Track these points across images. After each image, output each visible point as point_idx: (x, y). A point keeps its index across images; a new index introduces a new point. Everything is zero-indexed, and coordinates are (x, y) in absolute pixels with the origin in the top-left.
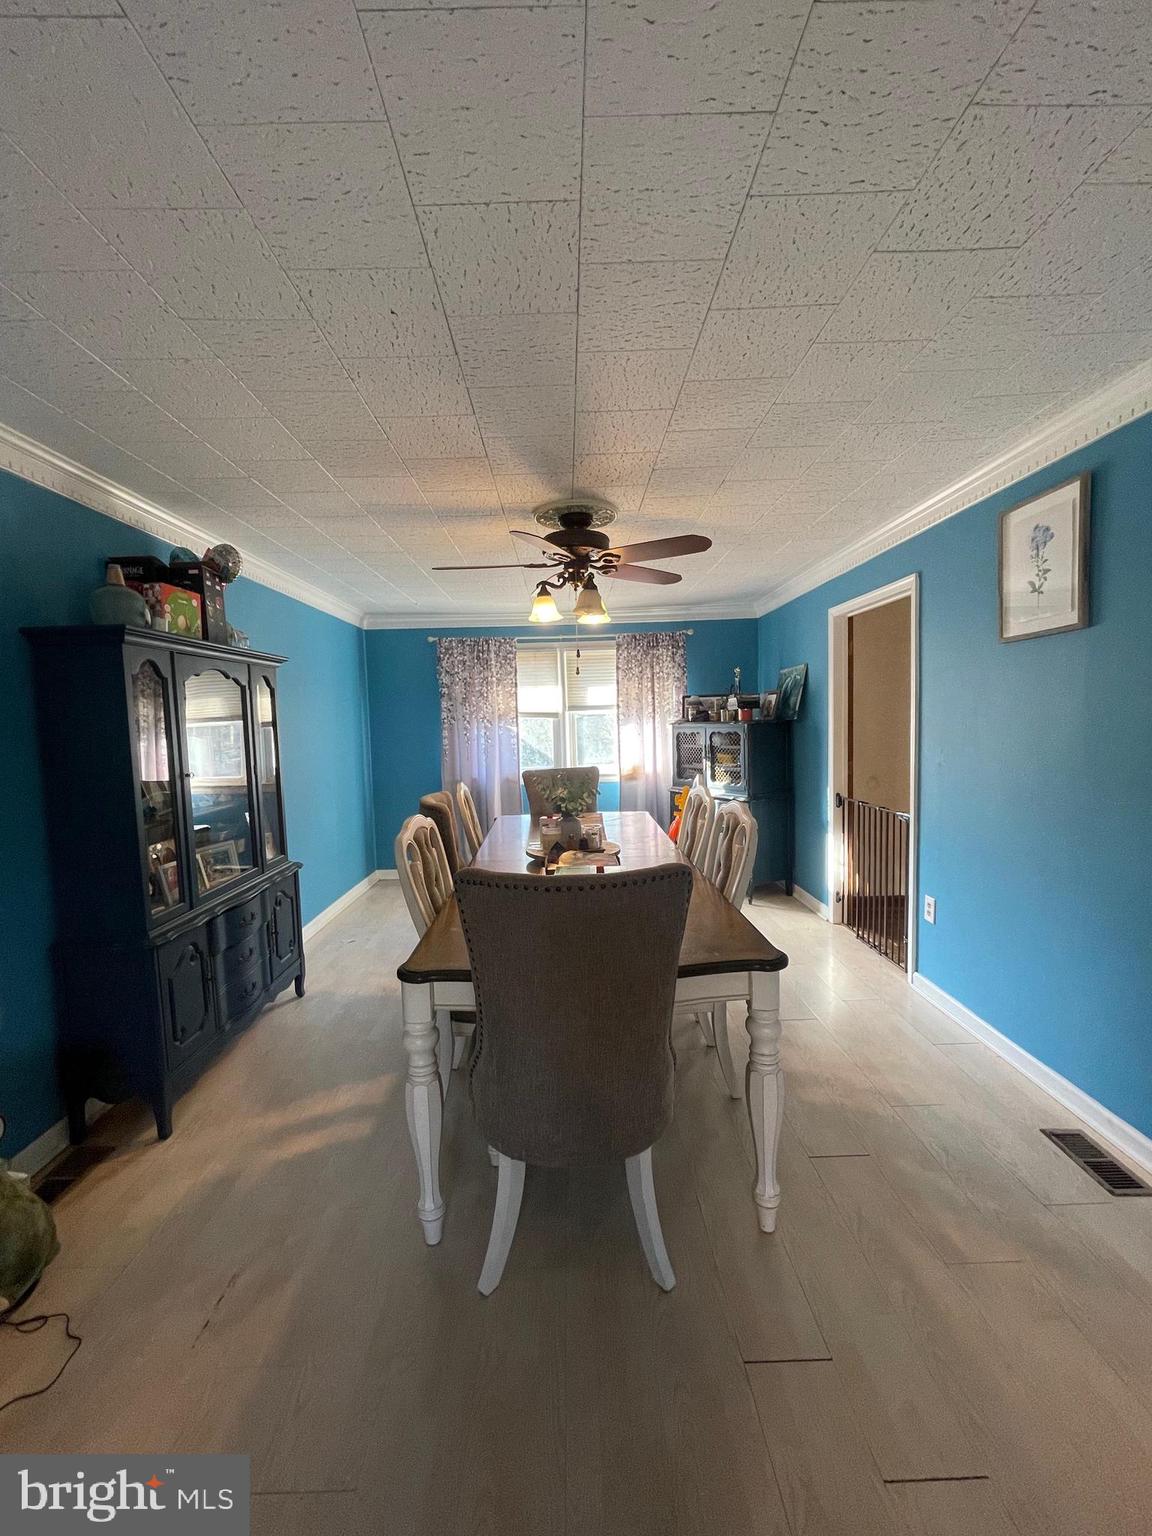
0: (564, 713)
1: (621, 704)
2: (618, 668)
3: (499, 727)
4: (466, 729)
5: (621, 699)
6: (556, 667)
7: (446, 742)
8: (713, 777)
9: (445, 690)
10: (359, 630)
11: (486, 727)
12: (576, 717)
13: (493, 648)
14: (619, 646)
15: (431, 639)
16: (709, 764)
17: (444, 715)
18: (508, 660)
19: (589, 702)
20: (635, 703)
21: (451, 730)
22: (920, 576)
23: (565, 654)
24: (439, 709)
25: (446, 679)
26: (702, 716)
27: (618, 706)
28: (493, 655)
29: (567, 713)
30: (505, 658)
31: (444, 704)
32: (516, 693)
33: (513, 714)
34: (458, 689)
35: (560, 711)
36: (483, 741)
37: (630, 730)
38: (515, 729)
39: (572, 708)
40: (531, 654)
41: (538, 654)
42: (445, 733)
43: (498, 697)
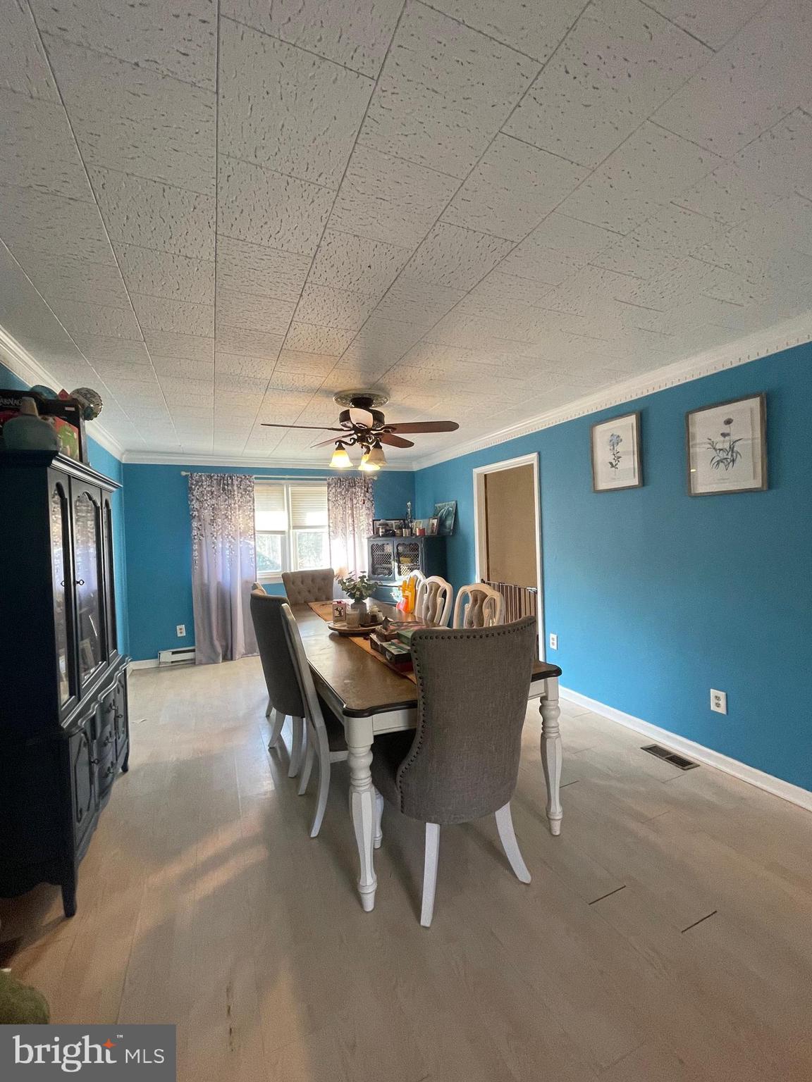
0: (289, 531)
1: (331, 525)
2: (328, 500)
3: (240, 542)
4: (214, 543)
5: (331, 521)
6: (283, 498)
7: (196, 553)
8: (400, 573)
9: (196, 513)
10: (120, 463)
11: (230, 542)
12: (298, 534)
13: (236, 483)
14: (329, 485)
15: (184, 473)
16: (396, 564)
17: (195, 532)
18: (247, 491)
19: (308, 524)
20: (340, 525)
21: (200, 545)
22: (539, 454)
23: (290, 488)
24: (190, 529)
25: (196, 505)
26: (389, 534)
27: (329, 526)
28: (235, 488)
29: (291, 531)
30: (245, 490)
31: (195, 524)
32: (254, 516)
33: (251, 532)
34: (207, 514)
35: (285, 528)
36: (227, 552)
37: (338, 542)
38: (252, 543)
39: (295, 527)
40: (265, 488)
41: (270, 488)
42: (196, 547)
43: (240, 519)
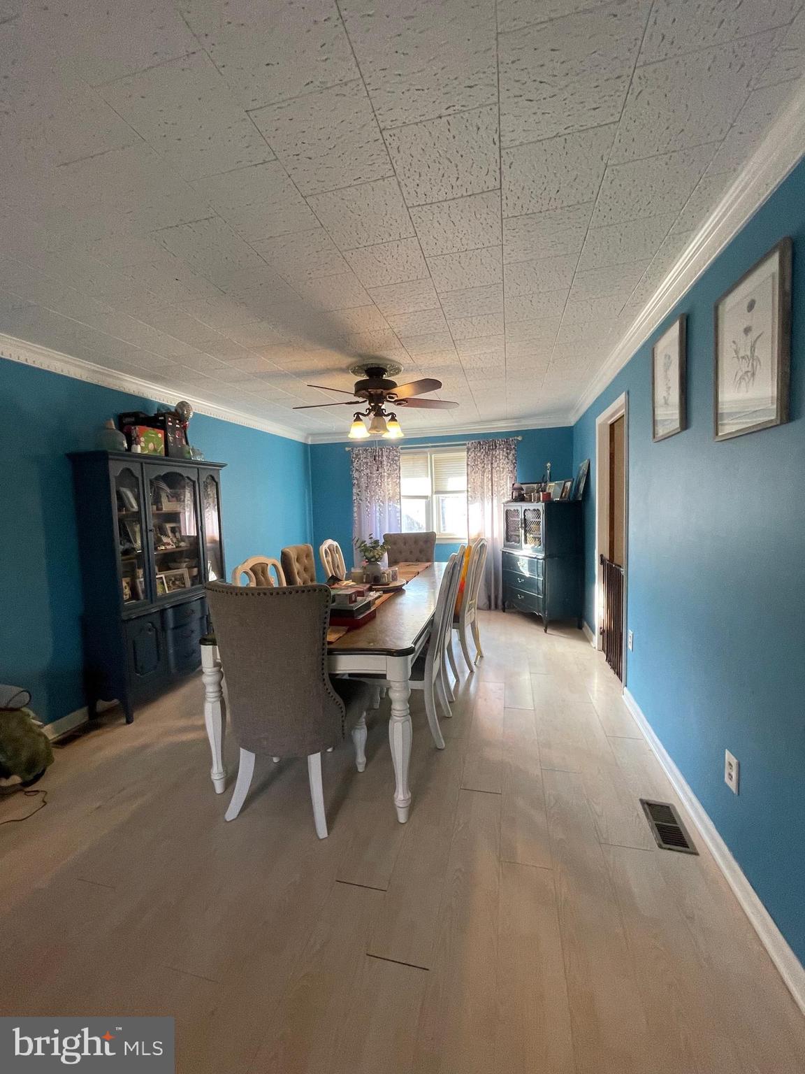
0: (432, 496)
1: (469, 490)
2: (468, 465)
3: (389, 505)
4: (367, 506)
5: (469, 486)
6: (427, 466)
7: (355, 515)
8: (526, 542)
9: (355, 481)
10: (305, 445)
11: (379, 506)
12: (441, 498)
13: (385, 454)
14: (469, 450)
15: (347, 449)
16: (523, 531)
17: (354, 498)
18: (394, 461)
19: (449, 489)
20: (479, 489)
21: (359, 507)
22: (628, 393)
23: (433, 456)
24: (351, 494)
25: (356, 475)
26: (520, 498)
27: (468, 491)
28: (385, 458)
29: (434, 496)
30: (393, 460)
31: (355, 491)
32: (399, 483)
33: (398, 497)
34: (363, 480)
35: (430, 495)
36: (378, 514)
37: (475, 507)
38: (399, 506)
39: (437, 492)
40: (411, 456)
41: (416, 457)
42: (355, 509)
43: (388, 485)
